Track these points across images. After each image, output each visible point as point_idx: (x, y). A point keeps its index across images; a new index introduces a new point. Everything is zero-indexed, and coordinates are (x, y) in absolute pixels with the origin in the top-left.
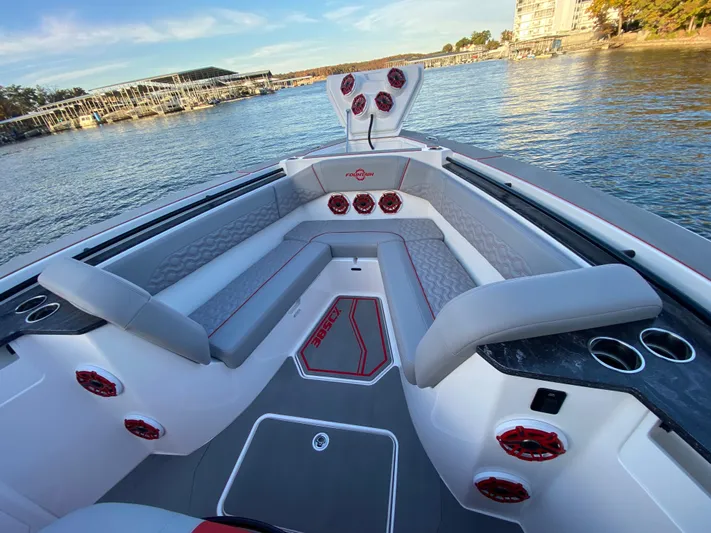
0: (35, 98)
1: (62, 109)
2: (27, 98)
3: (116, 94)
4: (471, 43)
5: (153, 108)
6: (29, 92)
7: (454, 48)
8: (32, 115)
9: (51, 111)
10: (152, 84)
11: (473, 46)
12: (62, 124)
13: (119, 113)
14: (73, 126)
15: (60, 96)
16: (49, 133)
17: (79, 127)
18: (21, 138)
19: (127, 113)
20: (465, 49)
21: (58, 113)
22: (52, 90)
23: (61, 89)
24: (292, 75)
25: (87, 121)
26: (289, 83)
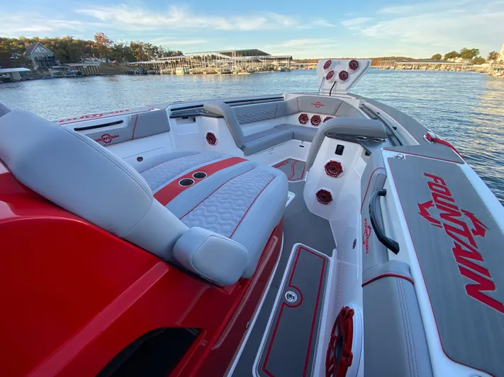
0: (157, 53)
1: (169, 61)
2: (154, 51)
3: (199, 58)
4: (459, 56)
5: (216, 70)
6: (156, 48)
7: (443, 58)
8: (153, 61)
9: (164, 62)
10: (219, 55)
11: (461, 59)
12: (167, 70)
13: (197, 69)
14: (172, 73)
15: (169, 54)
16: (159, 74)
17: (175, 73)
18: (145, 73)
19: (202, 70)
20: (452, 60)
21: (167, 63)
22: (166, 50)
23: (172, 50)
24: (306, 61)
25: (179, 71)
26: (302, 66)
